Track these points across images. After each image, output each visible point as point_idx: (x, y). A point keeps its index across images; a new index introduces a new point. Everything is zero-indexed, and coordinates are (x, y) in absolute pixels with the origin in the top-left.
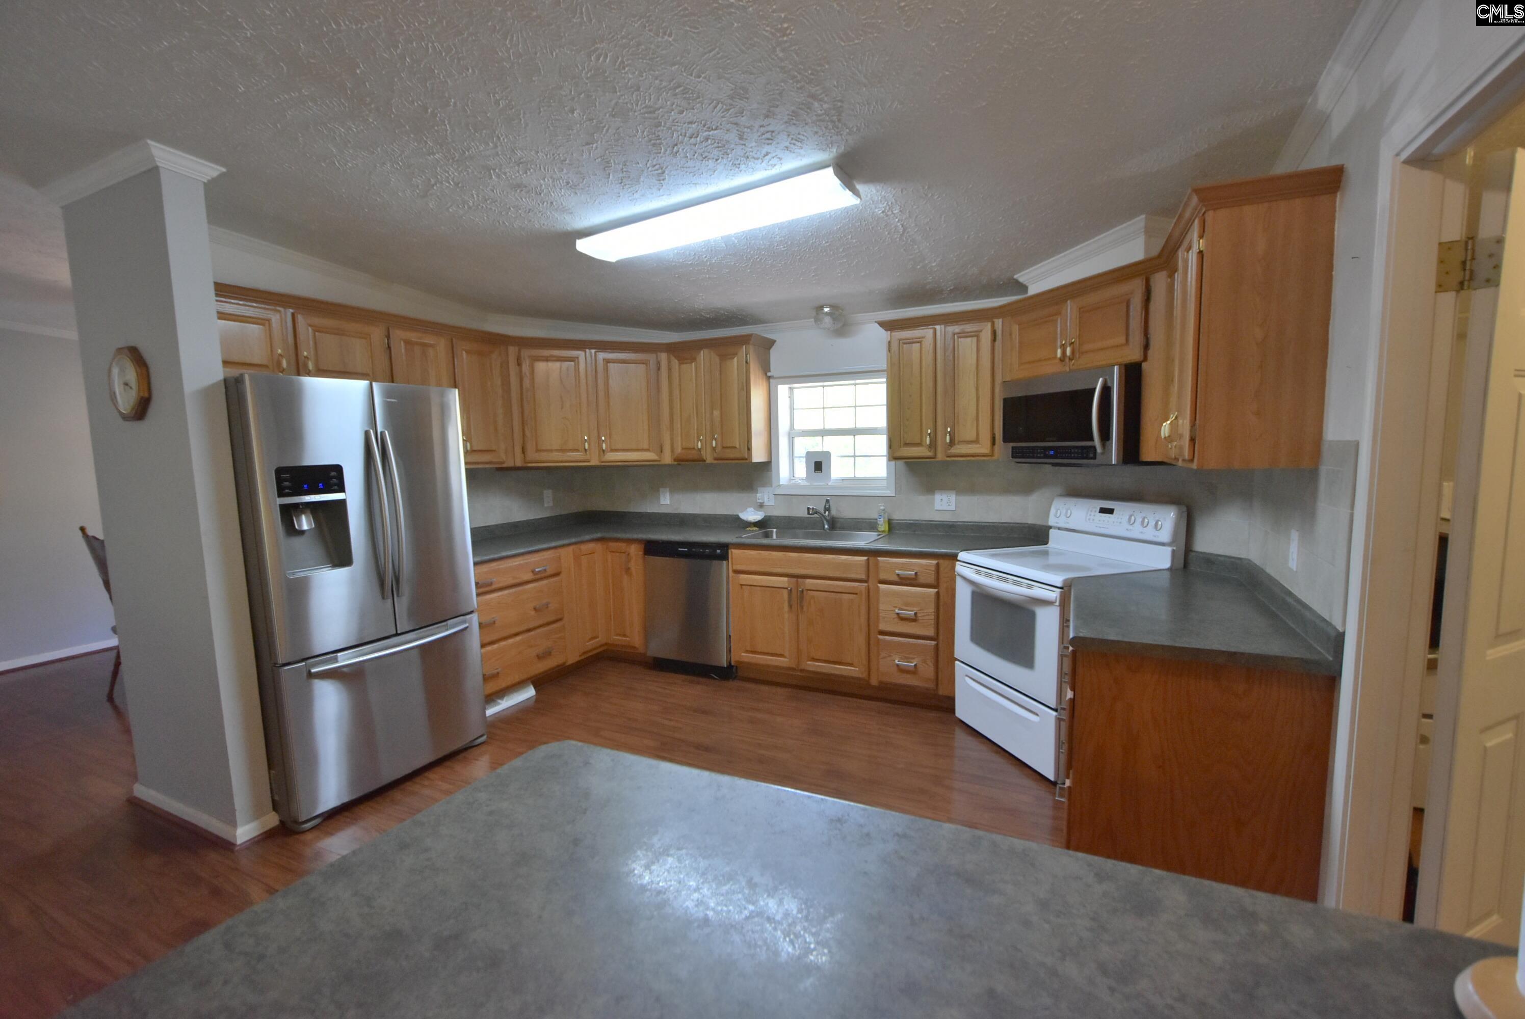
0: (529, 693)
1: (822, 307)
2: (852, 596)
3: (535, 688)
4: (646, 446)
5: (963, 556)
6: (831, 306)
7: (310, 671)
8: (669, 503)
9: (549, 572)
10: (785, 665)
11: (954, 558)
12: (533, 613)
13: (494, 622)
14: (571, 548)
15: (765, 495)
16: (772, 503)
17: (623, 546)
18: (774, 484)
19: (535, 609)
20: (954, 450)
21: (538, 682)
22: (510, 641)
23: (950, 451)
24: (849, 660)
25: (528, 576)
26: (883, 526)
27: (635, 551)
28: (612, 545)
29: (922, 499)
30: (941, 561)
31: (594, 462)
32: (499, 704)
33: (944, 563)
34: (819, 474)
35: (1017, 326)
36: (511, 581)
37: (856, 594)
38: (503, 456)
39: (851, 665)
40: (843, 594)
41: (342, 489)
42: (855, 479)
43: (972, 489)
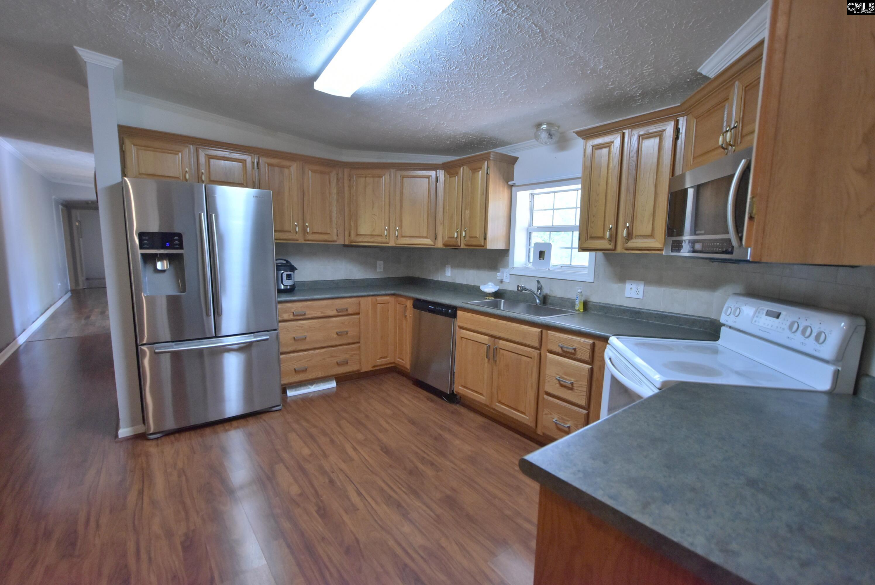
0: (332, 384)
1: (540, 125)
2: (528, 359)
3: (337, 383)
4: (425, 235)
5: (613, 340)
6: (548, 124)
7: (155, 351)
8: (450, 275)
9: (350, 311)
10: (483, 402)
11: (606, 340)
12: (335, 336)
13: (306, 338)
14: (370, 299)
15: (504, 274)
16: (508, 280)
17: (403, 300)
18: (510, 266)
19: (337, 334)
20: (631, 244)
21: (340, 379)
22: (317, 351)
23: (627, 245)
24: (522, 409)
25: (334, 313)
26: (579, 307)
27: (409, 304)
28: (400, 299)
29: (615, 286)
30: (597, 342)
31: (392, 244)
32: (310, 388)
33: (598, 344)
34: (541, 261)
35: (695, 120)
36: (319, 314)
37: (531, 358)
38: (335, 238)
39: (524, 413)
40: (523, 357)
41: (181, 247)
42: (570, 267)
43: (659, 282)
